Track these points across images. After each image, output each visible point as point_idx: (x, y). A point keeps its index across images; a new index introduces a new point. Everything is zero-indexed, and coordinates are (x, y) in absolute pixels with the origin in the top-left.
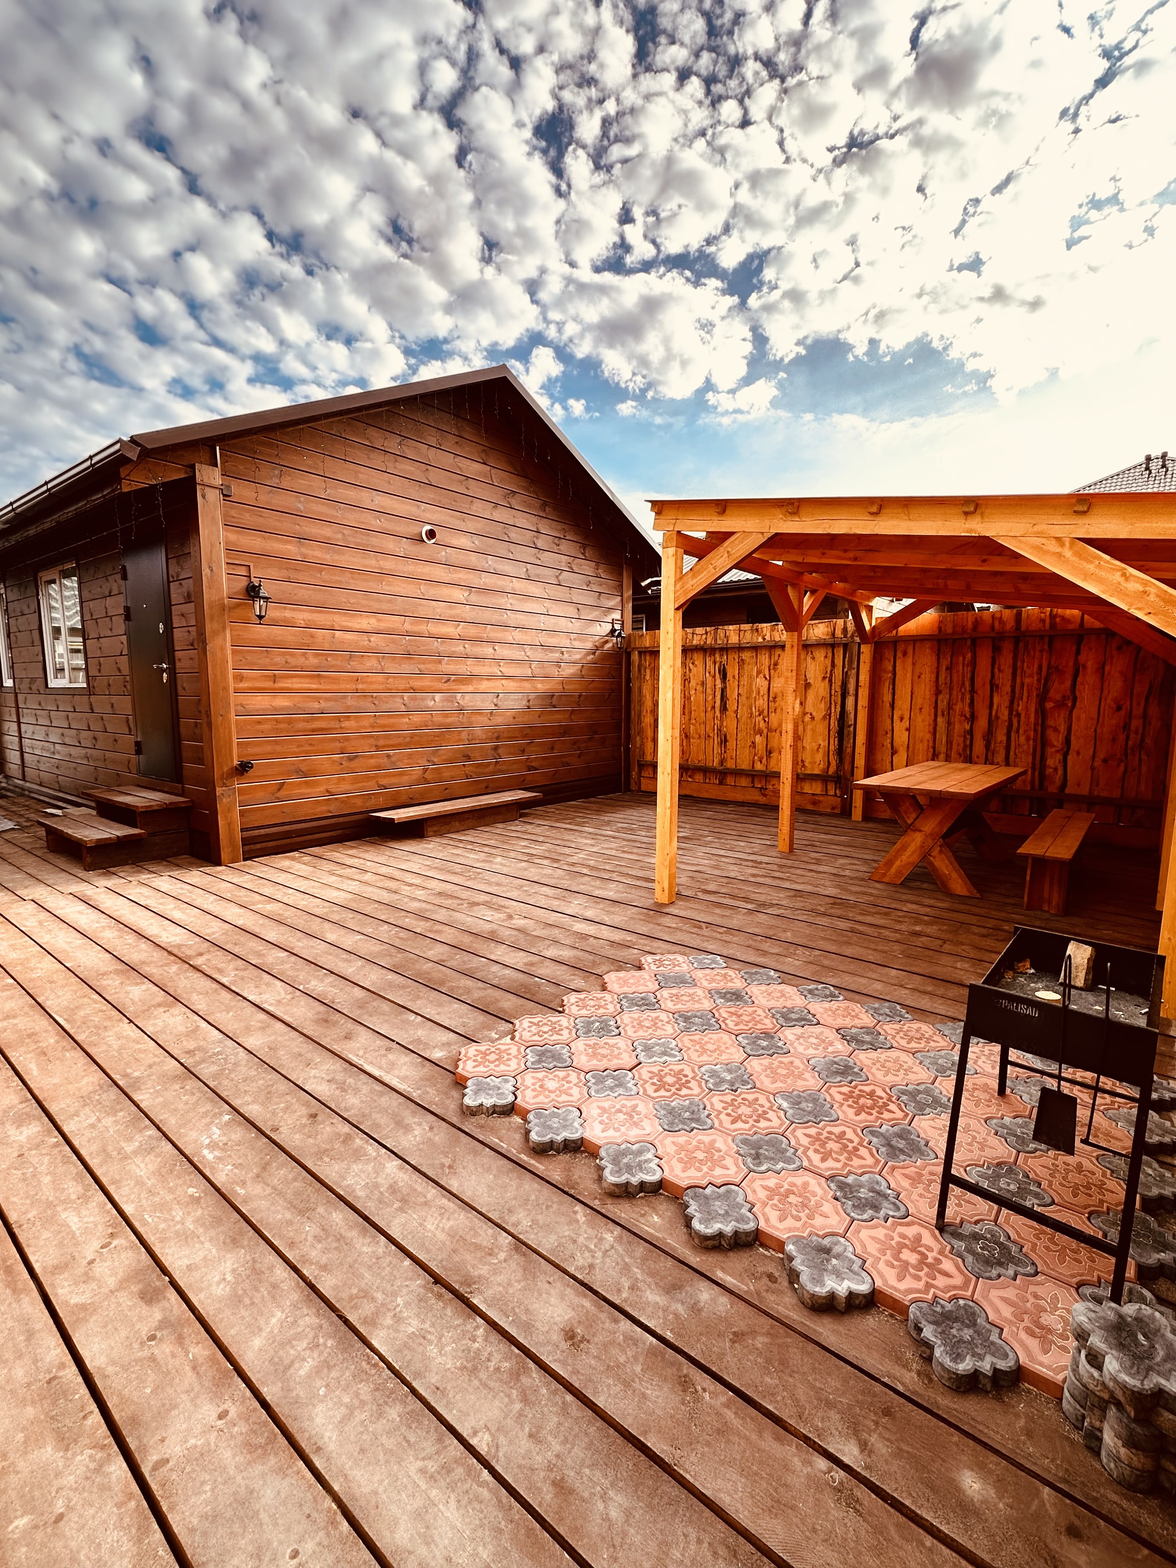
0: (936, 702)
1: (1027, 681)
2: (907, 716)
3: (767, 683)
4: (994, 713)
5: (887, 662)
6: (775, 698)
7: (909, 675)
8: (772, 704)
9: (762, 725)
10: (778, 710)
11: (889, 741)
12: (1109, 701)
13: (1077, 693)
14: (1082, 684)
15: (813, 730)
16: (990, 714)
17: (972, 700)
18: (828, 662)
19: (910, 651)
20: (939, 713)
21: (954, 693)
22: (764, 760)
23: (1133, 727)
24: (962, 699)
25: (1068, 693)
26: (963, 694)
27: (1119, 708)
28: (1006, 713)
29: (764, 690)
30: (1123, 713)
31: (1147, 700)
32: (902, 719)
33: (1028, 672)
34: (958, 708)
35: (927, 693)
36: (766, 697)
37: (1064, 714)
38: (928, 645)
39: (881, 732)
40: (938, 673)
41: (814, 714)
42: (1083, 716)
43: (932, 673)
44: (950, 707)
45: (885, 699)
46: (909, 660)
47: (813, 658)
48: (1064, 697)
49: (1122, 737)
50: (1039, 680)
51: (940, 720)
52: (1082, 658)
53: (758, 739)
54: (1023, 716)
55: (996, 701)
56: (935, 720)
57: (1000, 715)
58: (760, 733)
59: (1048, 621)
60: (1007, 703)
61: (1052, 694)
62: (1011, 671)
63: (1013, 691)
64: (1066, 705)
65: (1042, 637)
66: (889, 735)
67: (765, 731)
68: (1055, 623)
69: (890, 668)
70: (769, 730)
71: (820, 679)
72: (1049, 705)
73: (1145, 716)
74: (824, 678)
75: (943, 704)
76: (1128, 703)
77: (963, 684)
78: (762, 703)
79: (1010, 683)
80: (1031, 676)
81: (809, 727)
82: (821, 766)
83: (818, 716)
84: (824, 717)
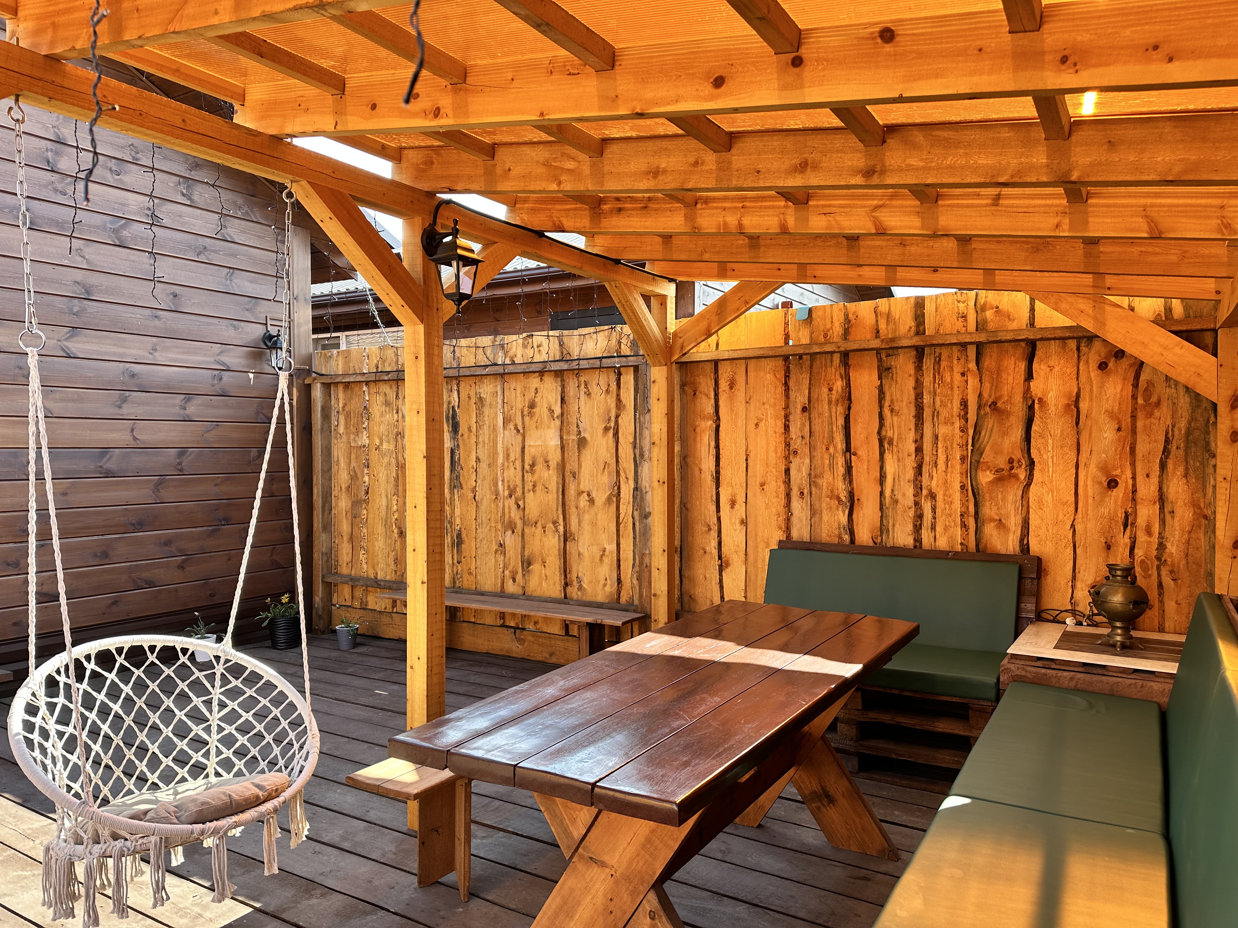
0: (787, 471)
1: (943, 430)
2: (741, 499)
3: (519, 438)
4: (888, 492)
5: (704, 400)
6: (533, 465)
7: (741, 422)
8: (528, 477)
9: (515, 515)
10: (539, 488)
11: (714, 543)
12: (1093, 468)
13: (1034, 453)
14: (1041, 436)
15: (594, 524)
16: (882, 493)
17: (849, 469)
18: (611, 401)
19: (741, 380)
20: (795, 493)
21: (818, 454)
22: (519, 577)
23: (1141, 521)
24: (832, 466)
25: (1018, 455)
26: (832, 457)
27: (1112, 484)
28: (910, 491)
29: (515, 453)
30: (1119, 493)
31: (1163, 466)
32: (733, 503)
33: (944, 413)
34: (824, 482)
35: (772, 455)
36: (518, 464)
37: (1013, 493)
38: (769, 364)
39: (700, 528)
40: (787, 417)
41: (594, 494)
42: (1048, 499)
43: (777, 417)
44: (813, 478)
45: (704, 467)
46: (740, 394)
47: (589, 394)
48: (1011, 461)
49: (1124, 541)
50: (963, 430)
51: (796, 504)
52: (1036, 386)
53: (510, 540)
54: (940, 497)
55: (890, 468)
56: (788, 505)
57: (899, 497)
58: (511, 526)
59: (972, 318)
60: (910, 474)
61: (988, 456)
62: (913, 411)
63: (919, 450)
64: (1016, 477)
65: (963, 346)
66: (714, 534)
67: (519, 524)
68: (985, 321)
69: (710, 409)
70: (525, 522)
71: (600, 431)
72: (985, 477)
73: (1162, 499)
74: (606, 429)
75: (799, 476)
76: (1129, 474)
77: (832, 439)
78: (513, 474)
79: (912, 435)
80: (948, 422)
81: (587, 517)
82: (608, 589)
83: (600, 497)
84: (609, 499)
